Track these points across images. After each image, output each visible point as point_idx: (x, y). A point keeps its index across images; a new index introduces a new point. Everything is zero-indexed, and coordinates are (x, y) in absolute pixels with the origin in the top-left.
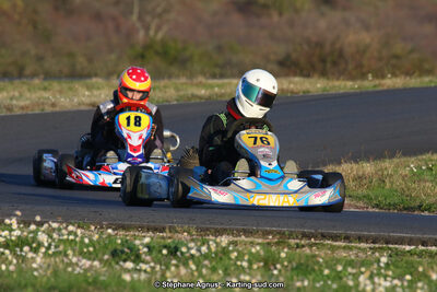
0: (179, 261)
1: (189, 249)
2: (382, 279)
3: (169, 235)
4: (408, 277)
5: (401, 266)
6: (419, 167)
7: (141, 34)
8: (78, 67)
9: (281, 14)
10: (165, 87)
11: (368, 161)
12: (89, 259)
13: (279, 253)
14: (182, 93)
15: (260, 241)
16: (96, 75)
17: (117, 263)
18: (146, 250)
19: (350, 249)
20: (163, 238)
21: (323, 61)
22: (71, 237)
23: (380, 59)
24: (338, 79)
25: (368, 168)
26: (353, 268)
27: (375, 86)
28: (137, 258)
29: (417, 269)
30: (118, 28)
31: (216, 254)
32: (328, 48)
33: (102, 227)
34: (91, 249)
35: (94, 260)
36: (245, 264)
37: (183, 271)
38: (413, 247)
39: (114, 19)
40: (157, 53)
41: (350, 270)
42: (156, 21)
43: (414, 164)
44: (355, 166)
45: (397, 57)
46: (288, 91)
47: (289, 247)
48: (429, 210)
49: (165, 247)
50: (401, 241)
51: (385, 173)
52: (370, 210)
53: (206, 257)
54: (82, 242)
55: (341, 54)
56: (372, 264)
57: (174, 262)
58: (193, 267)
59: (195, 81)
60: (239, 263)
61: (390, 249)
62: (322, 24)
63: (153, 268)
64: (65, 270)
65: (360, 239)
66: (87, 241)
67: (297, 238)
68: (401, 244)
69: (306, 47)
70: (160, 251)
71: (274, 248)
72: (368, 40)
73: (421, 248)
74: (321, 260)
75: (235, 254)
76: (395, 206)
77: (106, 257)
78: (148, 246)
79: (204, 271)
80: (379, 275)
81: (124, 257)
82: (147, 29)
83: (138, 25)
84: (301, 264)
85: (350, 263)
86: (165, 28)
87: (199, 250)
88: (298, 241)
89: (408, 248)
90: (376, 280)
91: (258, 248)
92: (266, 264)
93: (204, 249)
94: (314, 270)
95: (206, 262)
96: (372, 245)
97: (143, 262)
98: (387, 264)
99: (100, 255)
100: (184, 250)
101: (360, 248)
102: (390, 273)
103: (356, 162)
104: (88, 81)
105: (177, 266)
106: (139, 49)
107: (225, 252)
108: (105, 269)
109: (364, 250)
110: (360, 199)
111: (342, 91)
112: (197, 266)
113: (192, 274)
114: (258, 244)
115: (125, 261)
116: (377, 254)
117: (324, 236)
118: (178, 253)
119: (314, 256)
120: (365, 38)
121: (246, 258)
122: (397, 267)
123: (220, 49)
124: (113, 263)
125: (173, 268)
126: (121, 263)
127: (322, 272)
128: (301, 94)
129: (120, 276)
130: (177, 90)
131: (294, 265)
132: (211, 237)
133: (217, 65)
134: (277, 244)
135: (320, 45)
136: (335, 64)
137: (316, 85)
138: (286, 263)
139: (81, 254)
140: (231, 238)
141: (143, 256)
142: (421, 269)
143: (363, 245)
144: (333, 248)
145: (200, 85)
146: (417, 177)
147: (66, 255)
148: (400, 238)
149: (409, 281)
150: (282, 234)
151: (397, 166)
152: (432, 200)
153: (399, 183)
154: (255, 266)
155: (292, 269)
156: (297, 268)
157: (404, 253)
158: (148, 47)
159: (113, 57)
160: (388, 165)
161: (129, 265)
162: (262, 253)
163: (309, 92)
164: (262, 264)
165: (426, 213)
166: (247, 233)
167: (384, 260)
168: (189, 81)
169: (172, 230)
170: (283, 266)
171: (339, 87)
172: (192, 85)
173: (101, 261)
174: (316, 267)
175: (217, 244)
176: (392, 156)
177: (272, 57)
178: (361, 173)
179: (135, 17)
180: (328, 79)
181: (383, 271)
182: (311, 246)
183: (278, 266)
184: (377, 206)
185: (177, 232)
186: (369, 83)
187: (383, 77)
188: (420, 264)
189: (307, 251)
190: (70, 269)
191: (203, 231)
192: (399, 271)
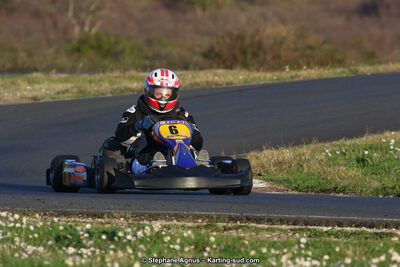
0: (117, 246)
1: (125, 234)
2: (303, 259)
3: (107, 220)
4: (326, 257)
5: (319, 247)
6: (333, 152)
7: (77, 30)
8: (20, 61)
9: (204, 9)
10: (100, 80)
11: (287, 147)
12: (35, 245)
13: (209, 237)
14: (116, 86)
15: (190, 224)
16: (36, 70)
17: (60, 248)
18: (86, 235)
19: (273, 230)
20: (102, 223)
21: (244, 52)
22: (18, 225)
23: (296, 50)
24: (258, 70)
25: (287, 153)
26: (276, 249)
27: (292, 77)
28: (79, 244)
29: (334, 250)
30: (55, 25)
31: (151, 238)
32: (248, 41)
33: (45, 214)
34: (36, 235)
35: (39, 246)
36: (177, 247)
37: (120, 254)
38: (330, 228)
39: (51, 16)
40: (92, 47)
41: (273, 251)
42: (90, 17)
43: (328, 149)
44: (275, 152)
45: (311, 48)
46: (213, 83)
47: (217, 230)
48: (343, 191)
49: (104, 232)
50: (319, 223)
51: (303, 158)
52: (290, 192)
53: (142, 241)
54: (28, 229)
55: (260, 46)
56: (293, 245)
57: (112, 246)
58: (130, 251)
59: (127, 74)
60: (172, 246)
61: (309, 230)
62: (243, 18)
63: (94, 252)
64: (12, 255)
65: (282, 221)
66: (32, 228)
67: (224, 221)
68: (319, 225)
69: (228, 40)
70: (100, 237)
71: (203, 231)
72: (284, 33)
73: (337, 228)
74: (247, 242)
75: (169, 238)
76: (312, 188)
77: (50, 243)
78: (88, 232)
79: (140, 254)
80: (299, 255)
81: (66, 242)
82: (82, 25)
83: (74, 21)
84: (229, 247)
85: (273, 245)
86: (99, 24)
87: (135, 235)
88: (225, 224)
89: (325, 229)
90: (297, 260)
91: (189, 232)
92: (196, 247)
93: (140, 234)
94: (240, 251)
95: (142, 246)
96: (293, 227)
97: (84, 247)
98: (307, 245)
99: (44, 241)
100: (121, 234)
101: (281, 230)
102: (310, 253)
103: (277, 148)
104: (29, 76)
105: (115, 250)
106: (75, 43)
107: (159, 236)
108: (49, 254)
109: (285, 231)
110: (281, 183)
111: (261, 83)
112: (134, 250)
113: (130, 258)
114: (189, 228)
115: (67, 246)
116: (297, 235)
117: (249, 219)
118: (116, 238)
119: (240, 238)
120: (282, 30)
121: (178, 241)
122: (315, 248)
123: (149, 42)
124: (57, 248)
125: (111, 252)
126: (64, 248)
127: (247, 253)
128: (225, 86)
129: (63, 261)
130: (112, 83)
131: (222, 247)
132: (146, 222)
133: (147, 58)
134: (206, 227)
135: (240, 37)
136: (255, 55)
137: (238, 77)
138: (215, 246)
139: (27, 240)
140: (164, 223)
141: (84, 242)
142: (337, 249)
143: (284, 227)
144: (258, 231)
145: (132, 78)
146: (332, 162)
147: (13, 242)
148: (318, 219)
149: (327, 261)
150: (210, 218)
151: (314, 151)
152: (346, 182)
153: (316, 167)
154: (186, 249)
155: (221, 251)
156: (225, 250)
157: (322, 234)
158: (83, 41)
159: (52, 51)
160: (305, 150)
161: (71, 250)
162: (193, 237)
163: (232, 83)
164: (193, 247)
165: (341, 194)
166: (179, 217)
167: (303, 240)
168: (121, 75)
169: (110, 215)
170: (211, 248)
171: (259, 78)
172: (125, 78)
173: (45, 246)
174: (242, 249)
175: (152, 229)
176: (309, 142)
177: (198, 50)
178: (281, 159)
179: (70, 14)
180: (249, 70)
181: (303, 252)
182: (237, 228)
183: (208, 249)
184: (296, 189)
185: (114, 217)
186: (286, 75)
187: (300, 68)
188: (337, 244)
189: (234, 233)
190: (17, 255)
191: (139, 216)
192: (317, 251)
